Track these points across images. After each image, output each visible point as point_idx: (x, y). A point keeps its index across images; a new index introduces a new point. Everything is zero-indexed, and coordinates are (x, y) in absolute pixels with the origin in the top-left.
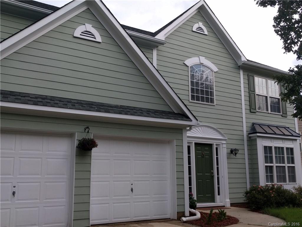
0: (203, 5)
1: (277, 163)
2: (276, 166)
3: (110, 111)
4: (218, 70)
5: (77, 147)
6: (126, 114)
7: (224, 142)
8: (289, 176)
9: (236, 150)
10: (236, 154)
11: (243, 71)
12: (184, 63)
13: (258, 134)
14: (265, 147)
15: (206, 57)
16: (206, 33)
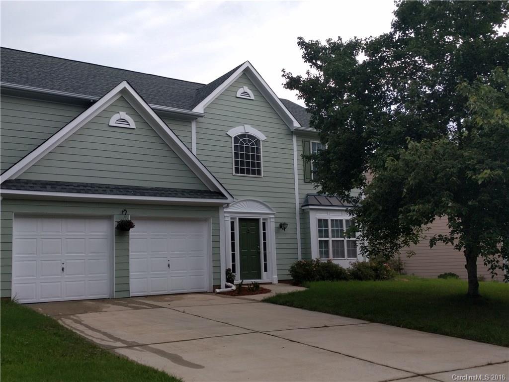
0: (248, 68)
1: (333, 236)
2: (333, 241)
3: (146, 194)
4: (266, 138)
5: (116, 228)
6: (161, 196)
7: (273, 216)
8: (348, 251)
9: (285, 224)
10: (285, 228)
11: (297, 137)
12: (227, 134)
13: (310, 207)
14: (320, 221)
15: (252, 125)
16: (252, 97)
